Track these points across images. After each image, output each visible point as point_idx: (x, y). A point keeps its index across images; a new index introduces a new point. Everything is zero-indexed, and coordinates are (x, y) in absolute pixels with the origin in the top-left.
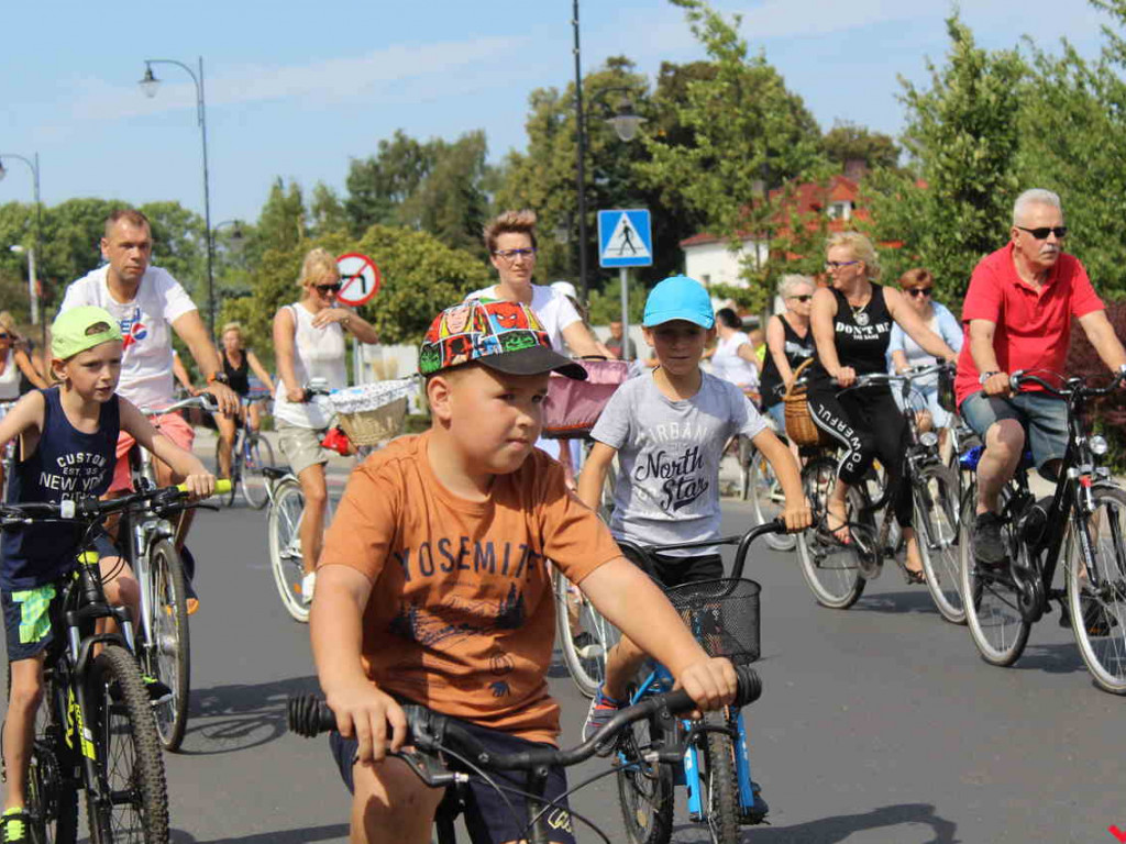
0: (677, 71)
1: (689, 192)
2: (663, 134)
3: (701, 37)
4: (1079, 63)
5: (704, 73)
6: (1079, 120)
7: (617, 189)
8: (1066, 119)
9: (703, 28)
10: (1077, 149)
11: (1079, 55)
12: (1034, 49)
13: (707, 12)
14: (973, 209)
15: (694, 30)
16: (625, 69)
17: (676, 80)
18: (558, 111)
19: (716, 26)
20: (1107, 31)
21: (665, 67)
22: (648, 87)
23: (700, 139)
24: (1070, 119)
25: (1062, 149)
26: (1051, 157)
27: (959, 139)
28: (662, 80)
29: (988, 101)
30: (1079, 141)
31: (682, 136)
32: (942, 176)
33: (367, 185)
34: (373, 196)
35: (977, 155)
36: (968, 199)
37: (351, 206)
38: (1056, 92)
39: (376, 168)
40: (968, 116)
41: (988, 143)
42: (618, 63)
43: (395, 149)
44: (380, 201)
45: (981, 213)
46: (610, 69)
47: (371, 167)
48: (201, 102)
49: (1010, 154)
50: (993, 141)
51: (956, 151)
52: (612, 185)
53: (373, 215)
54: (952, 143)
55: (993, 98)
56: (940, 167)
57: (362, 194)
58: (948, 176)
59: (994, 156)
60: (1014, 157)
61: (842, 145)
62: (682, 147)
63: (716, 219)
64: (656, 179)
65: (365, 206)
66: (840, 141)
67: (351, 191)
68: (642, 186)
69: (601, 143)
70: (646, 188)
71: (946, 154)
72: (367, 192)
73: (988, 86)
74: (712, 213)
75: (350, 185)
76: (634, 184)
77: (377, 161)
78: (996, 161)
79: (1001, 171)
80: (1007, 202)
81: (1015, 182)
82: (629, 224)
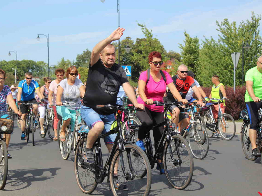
0: (139, 39)
1: (140, 62)
2: (136, 51)
3: (144, 33)
4: (214, 41)
5: (144, 40)
6: (214, 52)
7: (127, 62)
8: (211, 52)
9: (144, 31)
10: (213, 57)
11: (214, 40)
12: (205, 38)
13: (146, 28)
14: (191, 68)
15: (143, 31)
16: (129, 39)
17: (139, 41)
18: (117, 47)
19: (147, 31)
20: (219, 36)
21: (137, 39)
22: (134, 42)
23: (143, 52)
24: (212, 52)
25: (210, 57)
26: (208, 59)
27: (188, 55)
28: (137, 41)
29: (193, 48)
30: (213, 56)
31: (140, 52)
32: (185, 62)
33: (80, 59)
34: (81, 61)
35: (191, 58)
36: (190, 66)
37: (77, 63)
38: (209, 46)
39: (82, 56)
40: (189, 51)
41: (193, 55)
42: (128, 38)
43: (86, 52)
44: (82, 62)
45: (192, 69)
46: (127, 39)
47: (81, 56)
48: (48, 42)
49: (197, 58)
50: (194, 55)
51: (187, 57)
52: (126, 61)
53: (81, 65)
54: (186, 56)
55: (194, 47)
56: (185, 60)
57: (79, 61)
58: (186, 62)
59: (195, 58)
60: (198, 58)
61: (170, 55)
62: (140, 54)
63: (145, 68)
64: (134, 60)
65: (79, 63)
66: (170, 54)
67: (77, 60)
68: (132, 61)
69: (124, 53)
70: (133, 62)
71: (186, 58)
72: (80, 61)
73: (193, 45)
74: (144, 67)
75: (77, 59)
76: (131, 61)
77: (83, 55)
78: (195, 59)
79: (196, 61)
80: (197, 67)
81: (199, 63)
82: (127, 68)
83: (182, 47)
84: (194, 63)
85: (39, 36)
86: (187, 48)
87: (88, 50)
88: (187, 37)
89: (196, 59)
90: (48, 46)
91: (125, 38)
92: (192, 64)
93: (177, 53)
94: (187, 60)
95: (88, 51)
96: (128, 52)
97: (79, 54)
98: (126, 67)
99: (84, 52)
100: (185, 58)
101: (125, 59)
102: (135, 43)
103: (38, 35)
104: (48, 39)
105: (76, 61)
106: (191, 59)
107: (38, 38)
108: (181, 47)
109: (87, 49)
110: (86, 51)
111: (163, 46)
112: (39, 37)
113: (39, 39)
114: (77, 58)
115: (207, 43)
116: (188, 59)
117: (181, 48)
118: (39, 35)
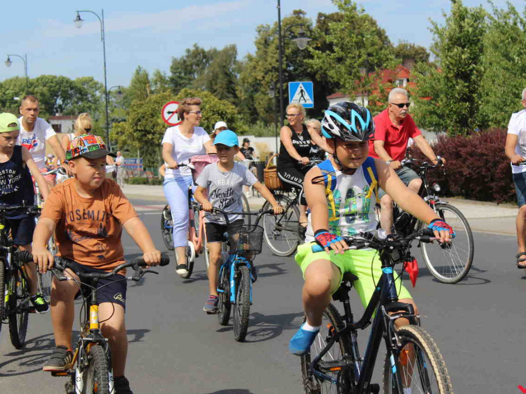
0: (326, 17)
1: (331, 73)
2: (319, 45)
4: (515, 13)
5: (337, 18)
7: (297, 72)
11: (516, 10)
12: (493, 7)
14: (463, 82)
16: (301, 15)
17: (324, 21)
18: (270, 35)
21: (320, 15)
22: (311, 25)
23: (336, 49)
27: (455, 50)
28: (319, 21)
29: (468, 32)
30: (514, 50)
32: (448, 67)
33: (180, 70)
34: (183, 75)
35: (463, 57)
36: (461, 78)
37: (172, 80)
38: (503, 27)
39: (185, 61)
40: (459, 38)
41: (469, 51)
42: (298, 13)
43: (194, 53)
44: (186, 77)
45: (466, 84)
46: (294, 16)
47: (182, 61)
48: (103, 30)
49: (479, 55)
50: (471, 50)
51: (453, 55)
52: (295, 70)
53: (183, 83)
54: (451, 52)
55: (470, 30)
56: (447, 62)
57: (178, 74)
58: (451, 67)
59: (472, 57)
60: (481, 57)
61: (402, 52)
62: (328, 52)
63: (344, 86)
64: (315, 67)
65: (179, 80)
66: (401, 50)
67: (172, 72)
68: (309, 70)
69: (290, 50)
70: (311, 71)
71: (450, 57)
72: (180, 73)
73: (468, 24)
74: (342, 83)
75: (172, 70)
76: (305, 69)
77: (185, 58)
78: (473, 59)
79: (475, 63)
80: (479, 79)
81: (482, 69)
82: (303, 88)
83: (437, 31)
84: (471, 71)
85: (79, 16)
86: (452, 33)
87: (197, 45)
88: (456, 4)
89: (475, 59)
90: (104, 39)
91: (292, 12)
92: (466, 71)
93: (419, 47)
94: (453, 62)
95: (197, 48)
96: (302, 47)
97: (175, 57)
98: (299, 84)
99: (188, 51)
100: (448, 57)
101: (290, 67)
102: (314, 25)
103: (78, 12)
104: (102, 23)
105: (169, 74)
106: (462, 61)
107: (77, 20)
108: (435, 30)
109: (195, 46)
110: (192, 49)
111: (383, 30)
112: (79, 18)
113: (80, 22)
114: (172, 68)
115: (496, 18)
116: (456, 60)
117: (435, 33)
118: (80, 14)
